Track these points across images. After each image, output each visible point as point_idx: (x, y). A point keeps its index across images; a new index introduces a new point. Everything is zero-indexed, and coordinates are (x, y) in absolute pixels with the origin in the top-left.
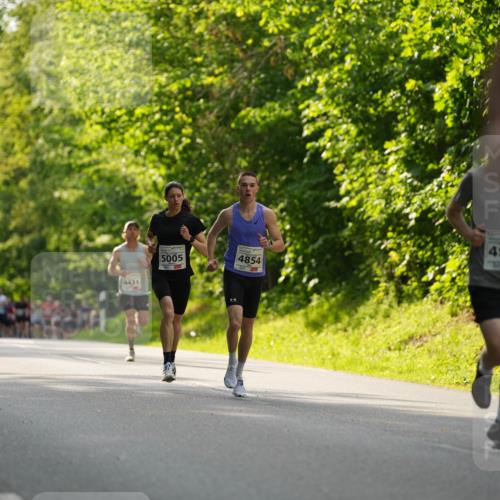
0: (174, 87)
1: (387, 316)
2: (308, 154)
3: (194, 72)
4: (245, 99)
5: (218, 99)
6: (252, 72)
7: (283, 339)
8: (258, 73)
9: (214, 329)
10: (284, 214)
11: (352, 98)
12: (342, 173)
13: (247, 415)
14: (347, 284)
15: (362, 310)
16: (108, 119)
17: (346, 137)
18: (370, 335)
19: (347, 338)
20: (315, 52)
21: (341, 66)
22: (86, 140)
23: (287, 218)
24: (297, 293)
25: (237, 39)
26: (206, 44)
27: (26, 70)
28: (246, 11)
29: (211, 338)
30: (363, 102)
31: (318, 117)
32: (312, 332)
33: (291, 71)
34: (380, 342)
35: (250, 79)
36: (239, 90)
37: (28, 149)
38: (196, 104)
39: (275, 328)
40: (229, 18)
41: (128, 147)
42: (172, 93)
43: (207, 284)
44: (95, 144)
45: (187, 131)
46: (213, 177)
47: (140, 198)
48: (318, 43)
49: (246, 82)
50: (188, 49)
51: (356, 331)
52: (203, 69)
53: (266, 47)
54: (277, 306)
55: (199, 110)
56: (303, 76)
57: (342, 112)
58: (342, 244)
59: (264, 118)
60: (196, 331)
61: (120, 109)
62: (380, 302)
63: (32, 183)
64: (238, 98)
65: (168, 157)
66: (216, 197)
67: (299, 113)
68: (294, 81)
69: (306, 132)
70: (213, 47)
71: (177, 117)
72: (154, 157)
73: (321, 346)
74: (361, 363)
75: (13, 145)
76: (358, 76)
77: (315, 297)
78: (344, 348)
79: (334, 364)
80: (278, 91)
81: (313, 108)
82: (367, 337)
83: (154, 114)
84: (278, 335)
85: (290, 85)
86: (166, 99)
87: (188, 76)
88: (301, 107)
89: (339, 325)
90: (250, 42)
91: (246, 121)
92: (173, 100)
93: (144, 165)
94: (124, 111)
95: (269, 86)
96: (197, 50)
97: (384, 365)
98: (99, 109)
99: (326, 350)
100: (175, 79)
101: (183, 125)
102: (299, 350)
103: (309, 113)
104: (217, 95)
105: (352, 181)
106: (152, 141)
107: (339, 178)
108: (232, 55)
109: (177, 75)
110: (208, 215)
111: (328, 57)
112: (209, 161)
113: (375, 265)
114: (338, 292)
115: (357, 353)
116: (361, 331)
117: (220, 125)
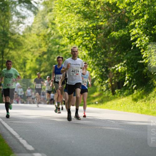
0: (91, 26)
2: (133, 46)
3: (96, 21)
4: (112, 29)
5: (104, 29)
6: (115, 20)
7: (125, 104)
8: (116, 21)
9: (104, 101)
10: (125, 65)
11: (146, 28)
12: (143, 52)
13: (113, 128)
14: (145, 87)
15: (150, 95)
16: (70, 36)
17: (145, 40)
18: (153, 103)
19: (146, 104)
20: (134, 14)
21: (143, 18)
22: (63, 43)
23: (126, 66)
24: (130, 90)
25: (110, 10)
26: (100, 12)
28: (113, 1)
29: (102, 104)
30: (150, 29)
31: (136, 34)
32: (134, 102)
33: (127, 20)
35: (114, 23)
36: (111, 26)
37: (46, 46)
38: (97, 31)
39: (123, 101)
40: (108, 4)
41: (76, 44)
42: (90, 27)
43: (101, 87)
44: (66, 44)
46: (102, 54)
48: (135, 11)
49: (113, 24)
50: (95, 14)
51: (148, 102)
52: (100, 20)
53: (119, 13)
54: (123, 94)
55: (98, 33)
56: (131, 21)
57: (143, 32)
58: (144, 74)
59: (118, 35)
60: (98, 102)
61: (74, 33)
63: (48, 57)
64: (110, 29)
65: (88, 47)
66: (104, 60)
67: (130, 33)
68: (128, 23)
69: (132, 39)
70: (103, 13)
71: (91, 35)
72: (84, 48)
73: (137, 106)
74: (150, 112)
75: (41, 45)
76: (148, 21)
77: (135, 91)
78: (145, 107)
79: (141, 112)
80: (123, 26)
81: (134, 31)
82: (152, 103)
83: (84, 34)
84: (124, 103)
85: (126, 24)
86: (88, 30)
87: (95, 22)
88: (130, 31)
89: (143, 100)
90: (114, 11)
91: (113, 36)
92: (90, 30)
93: (81, 50)
94: (75, 33)
95: (120, 25)
96: (97, 14)
98: (67, 33)
99: (139, 107)
100: (91, 23)
101: (93, 38)
102: (130, 108)
103: (133, 33)
104: (103, 28)
105: (146, 54)
106: (84, 43)
107: (142, 54)
108: (108, 15)
110: (101, 65)
111: (139, 15)
112: (102, 49)
113: (154, 81)
114: (142, 89)
115: (149, 108)
116: (150, 101)
117: (105, 37)
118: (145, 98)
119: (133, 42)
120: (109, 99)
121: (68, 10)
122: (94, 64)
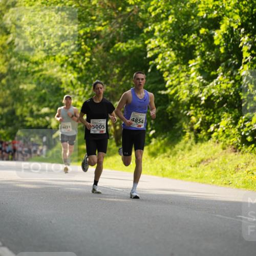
0: (82, 32)
1: (190, 149)
2: (151, 67)
3: (91, 24)
4: (118, 38)
5: (104, 38)
6: (121, 24)
8: (124, 25)
11: (172, 38)
12: (167, 76)
13: (118, 200)
14: (170, 133)
15: (177, 146)
17: (170, 58)
18: (182, 159)
19: (170, 161)
20: (153, 14)
21: (166, 21)
22: (36, 59)
25: (113, 7)
26: (97, 10)
27: (5, 22)
30: (178, 40)
31: (155, 47)
32: (152, 157)
33: (141, 24)
34: (186, 163)
35: (120, 28)
36: (115, 34)
37: (6, 64)
38: (92, 41)
41: (58, 62)
42: (80, 35)
44: (40, 61)
45: (88, 54)
46: (101, 78)
47: (63, 89)
48: (155, 9)
49: (118, 30)
50: (88, 12)
51: (174, 157)
52: (96, 23)
53: (128, 12)
55: (94, 43)
56: (147, 26)
57: (167, 45)
58: (168, 114)
59: (127, 48)
62: (186, 142)
63: (8, 81)
64: (114, 38)
65: (78, 68)
67: (146, 46)
68: (142, 29)
69: (149, 55)
70: (101, 11)
71: (83, 47)
72: (71, 68)
73: (156, 165)
74: (177, 173)
76: (176, 27)
77: (153, 140)
78: (168, 166)
79: (163, 174)
80: (135, 34)
81: (153, 43)
82: (180, 160)
85: (141, 31)
87: (88, 26)
88: (146, 42)
89: (166, 154)
90: (120, 9)
91: (118, 49)
92: (81, 39)
93: (66, 72)
95: (130, 31)
96: (93, 13)
97: (188, 174)
99: (159, 167)
100: (82, 28)
101: (86, 51)
103: (150, 46)
104: (103, 36)
105: (172, 81)
106: (70, 59)
107: (166, 79)
108: (111, 15)
109: (83, 26)
111: (160, 16)
112: (99, 70)
113: (184, 123)
114: (165, 137)
115: (175, 168)
116: (177, 157)
117: (105, 51)
118: (169, 151)
119: (152, 60)
120: (111, 153)
121: (45, 5)
122: (87, 96)
